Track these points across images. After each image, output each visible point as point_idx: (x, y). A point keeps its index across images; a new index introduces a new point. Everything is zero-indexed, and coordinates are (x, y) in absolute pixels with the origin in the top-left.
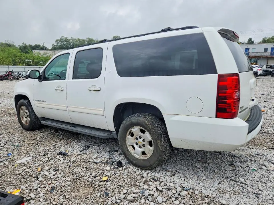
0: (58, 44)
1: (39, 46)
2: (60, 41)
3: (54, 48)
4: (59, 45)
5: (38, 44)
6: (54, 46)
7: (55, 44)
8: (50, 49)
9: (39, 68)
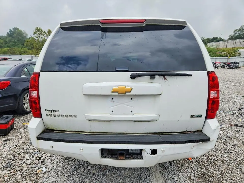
0: (235, 34)
1: (217, 38)
2: (238, 31)
3: (231, 38)
4: (237, 35)
5: (216, 37)
6: (232, 36)
7: (233, 34)
8: (226, 40)
9: (215, 59)
